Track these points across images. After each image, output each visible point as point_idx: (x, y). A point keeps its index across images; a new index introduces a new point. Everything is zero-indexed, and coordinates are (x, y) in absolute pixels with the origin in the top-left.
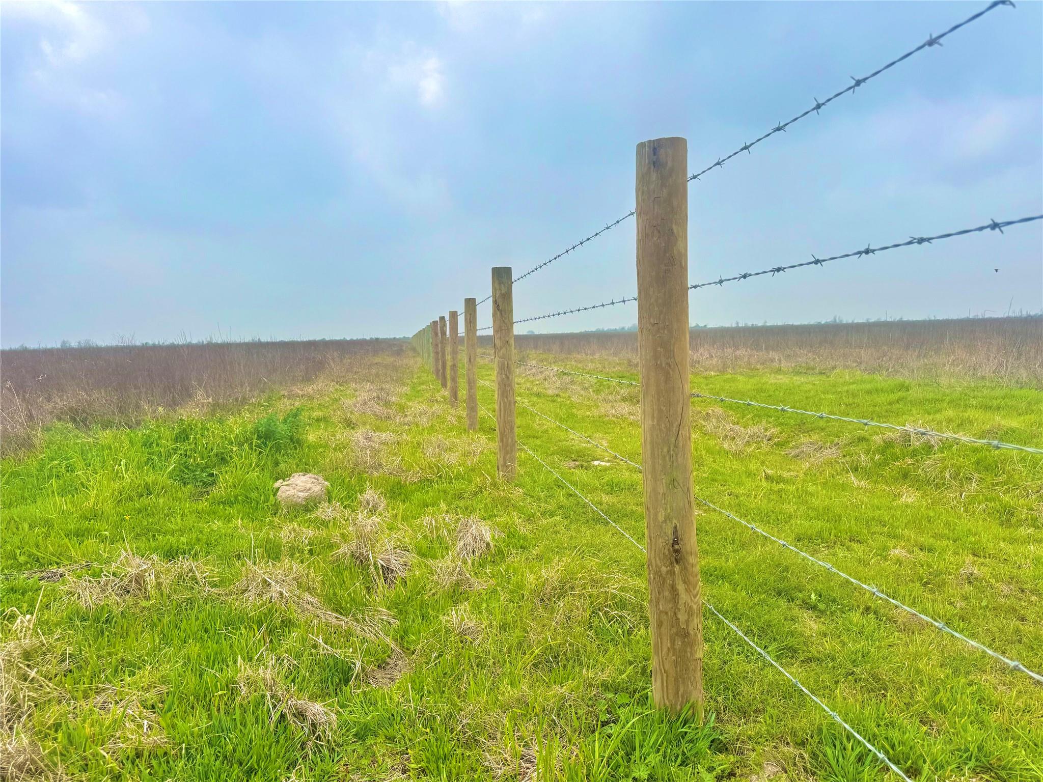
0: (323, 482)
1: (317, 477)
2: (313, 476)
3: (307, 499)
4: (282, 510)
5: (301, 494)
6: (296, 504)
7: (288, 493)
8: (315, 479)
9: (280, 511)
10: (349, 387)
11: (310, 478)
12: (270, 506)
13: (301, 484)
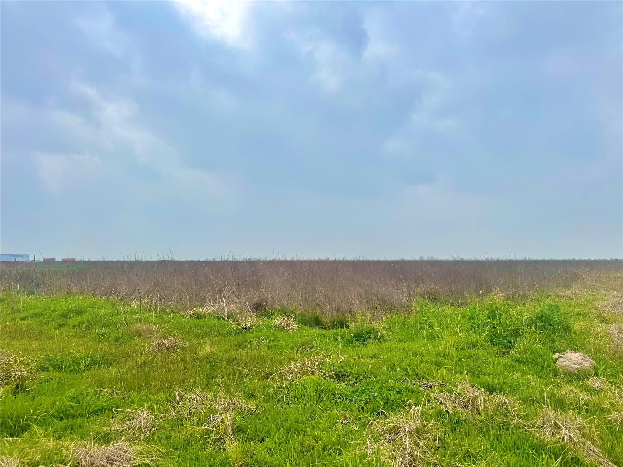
0: (590, 360)
1: (585, 356)
2: (582, 354)
3: (579, 371)
4: (561, 374)
5: (574, 366)
6: (570, 373)
7: (564, 363)
8: (584, 357)
9: (559, 375)
10: (599, 293)
11: (581, 355)
12: (551, 370)
13: (574, 359)
